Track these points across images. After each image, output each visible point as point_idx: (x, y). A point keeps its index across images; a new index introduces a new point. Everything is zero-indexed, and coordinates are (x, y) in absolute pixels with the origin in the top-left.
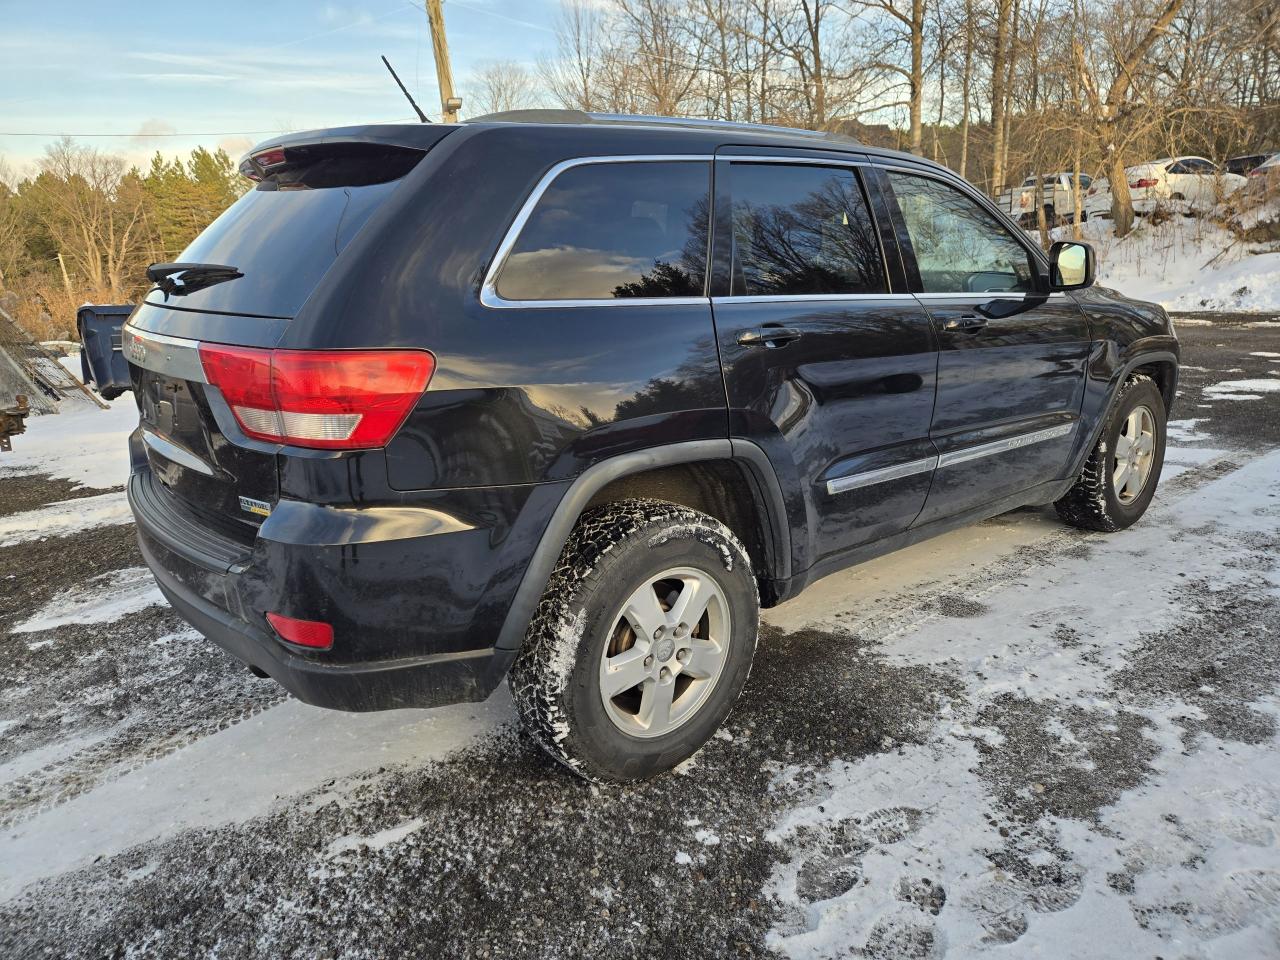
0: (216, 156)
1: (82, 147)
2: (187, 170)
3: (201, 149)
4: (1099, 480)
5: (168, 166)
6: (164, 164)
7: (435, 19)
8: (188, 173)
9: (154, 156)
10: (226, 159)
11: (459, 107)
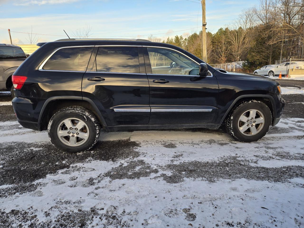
0: (180, 37)
1: (154, 37)
2: (173, 40)
3: (177, 36)
4: (230, 126)
5: (170, 39)
6: (169, 39)
7: (204, 4)
8: (174, 41)
9: (168, 38)
10: (182, 38)
11: (206, 25)
